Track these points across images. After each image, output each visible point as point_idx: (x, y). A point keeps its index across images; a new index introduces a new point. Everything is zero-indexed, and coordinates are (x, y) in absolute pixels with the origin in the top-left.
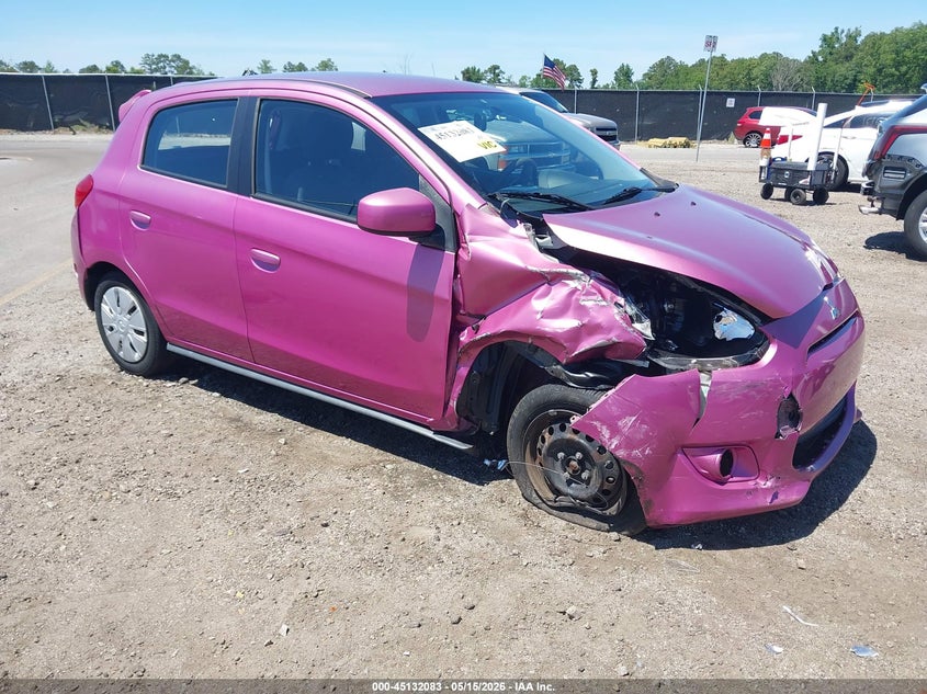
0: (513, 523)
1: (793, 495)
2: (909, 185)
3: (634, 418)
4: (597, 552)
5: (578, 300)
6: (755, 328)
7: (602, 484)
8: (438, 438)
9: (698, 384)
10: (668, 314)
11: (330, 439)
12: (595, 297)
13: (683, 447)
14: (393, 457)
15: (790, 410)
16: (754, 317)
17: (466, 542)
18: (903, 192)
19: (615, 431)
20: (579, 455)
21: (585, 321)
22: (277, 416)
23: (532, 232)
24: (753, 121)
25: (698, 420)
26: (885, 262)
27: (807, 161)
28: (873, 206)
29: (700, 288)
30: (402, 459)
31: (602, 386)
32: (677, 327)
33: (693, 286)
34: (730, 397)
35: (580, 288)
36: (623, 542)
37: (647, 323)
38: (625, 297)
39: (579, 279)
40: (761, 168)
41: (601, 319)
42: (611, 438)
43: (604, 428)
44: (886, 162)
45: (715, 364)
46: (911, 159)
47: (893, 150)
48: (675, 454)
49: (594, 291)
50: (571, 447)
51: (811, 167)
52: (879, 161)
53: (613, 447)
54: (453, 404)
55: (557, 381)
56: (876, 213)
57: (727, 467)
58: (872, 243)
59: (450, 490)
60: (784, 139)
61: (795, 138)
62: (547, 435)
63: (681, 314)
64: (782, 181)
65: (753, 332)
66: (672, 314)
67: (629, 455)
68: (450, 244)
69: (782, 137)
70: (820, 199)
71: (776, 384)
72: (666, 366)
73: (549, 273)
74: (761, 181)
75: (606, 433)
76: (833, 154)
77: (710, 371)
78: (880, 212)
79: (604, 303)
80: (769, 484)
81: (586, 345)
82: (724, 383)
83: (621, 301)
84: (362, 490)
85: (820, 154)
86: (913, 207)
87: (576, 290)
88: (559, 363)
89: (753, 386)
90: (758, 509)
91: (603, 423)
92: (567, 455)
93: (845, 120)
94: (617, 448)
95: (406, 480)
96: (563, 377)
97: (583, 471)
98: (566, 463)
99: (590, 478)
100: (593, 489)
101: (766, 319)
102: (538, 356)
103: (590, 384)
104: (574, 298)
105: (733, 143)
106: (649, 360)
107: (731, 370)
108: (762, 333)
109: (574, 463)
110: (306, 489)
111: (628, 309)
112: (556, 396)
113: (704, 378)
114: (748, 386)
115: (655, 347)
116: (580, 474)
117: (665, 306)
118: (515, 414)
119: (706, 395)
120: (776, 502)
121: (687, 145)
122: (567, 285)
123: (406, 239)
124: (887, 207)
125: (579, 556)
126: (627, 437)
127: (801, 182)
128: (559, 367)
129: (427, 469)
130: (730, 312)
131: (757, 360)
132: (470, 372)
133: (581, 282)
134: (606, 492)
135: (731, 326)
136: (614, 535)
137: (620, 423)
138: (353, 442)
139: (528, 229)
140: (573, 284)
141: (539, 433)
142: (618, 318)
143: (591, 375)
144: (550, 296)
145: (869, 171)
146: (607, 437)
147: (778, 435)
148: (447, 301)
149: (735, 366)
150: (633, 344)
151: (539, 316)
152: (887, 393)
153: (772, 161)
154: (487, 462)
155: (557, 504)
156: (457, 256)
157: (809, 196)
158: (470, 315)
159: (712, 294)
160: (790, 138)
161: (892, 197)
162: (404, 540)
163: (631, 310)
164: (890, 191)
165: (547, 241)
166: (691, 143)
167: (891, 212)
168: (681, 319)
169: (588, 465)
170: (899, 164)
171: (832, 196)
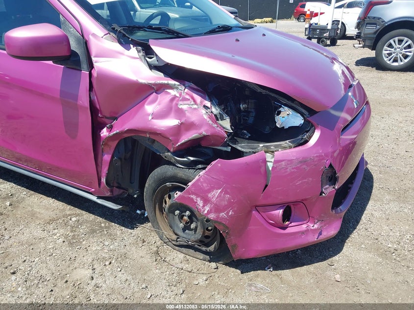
0: (148, 260)
1: (331, 231)
2: (379, 31)
3: (220, 190)
4: (201, 280)
5: (177, 105)
6: (305, 119)
7: (204, 232)
8: (100, 201)
9: (265, 161)
10: (243, 112)
11: (42, 199)
12: (189, 102)
13: (256, 206)
14: (78, 211)
15: (329, 175)
16: (304, 111)
17: (112, 279)
18: (375, 36)
19: (206, 201)
20: (188, 213)
21: (183, 121)
22: (13, 184)
23: (141, 54)
24: (302, 9)
25: (266, 186)
26: (366, 72)
27: (327, 24)
28: (360, 44)
29: (264, 92)
30: (84, 212)
31: (200, 166)
32: (251, 120)
33: (259, 90)
34: (288, 170)
35: (178, 95)
36: (220, 269)
37: (228, 120)
38: (211, 101)
39: (177, 88)
40: (306, 28)
41: (193, 118)
42: (204, 206)
43: (199, 199)
44: (367, 20)
45: (276, 146)
46: (379, 18)
47: (371, 14)
48: (251, 211)
49: (188, 97)
50: (182, 208)
51: (329, 27)
52: (364, 20)
53: (206, 212)
54: (104, 180)
55: (169, 163)
56: (362, 47)
57: (287, 216)
58: (359, 63)
59: (111, 235)
60: (316, 15)
61: (321, 14)
62: (167, 199)
63: (253, 110)
64: (316, 34)
65: (303, 121)
66: (247, 111)
67: (218, 217)
68: (84, 66)
69: (315, 13)
70: (333, 43)
71: (321, 158)
72: (243, 150)
73: (155, 84)
74: (306, 35)
75: (200, 203)
76: (339, 21)
77: (273, 152)
78: (363, 47)
79: (195, 106)
80: (316, 226)
81: (185, 138)
82: (283, 161)
83: (208, 104)
84: (50, 239)
85: (333, 21)
86: (380, 43)
87: (175, 97)
88: (169, 151)
89: (304, 161)
90: (309, 243)
91: (198, 196)
92: (182, 212)
93: (345, 4)
94: (209, 212)
95: (83, 229)
96: (173, 161)
97: (192, 223)
98: (181, 217)
99: (196, 228)
100: (199, 235)
101: (312, 112)
102: (155, 147)
103: (191, 165)
104: (174, 103)
105: (293, 20)
106: (230, 146)
107: (288, 151)
108: (309, 122)
109: (186, 218)
110: (11, 242)
111: (214, 110)
112: (170, 173)
113: (269, 157)
114: (301, 162)
115: (234, 136)
116: (190, 225)
117: (241, 106)
118: (147, 185)
119: (270, 169)
120: (321, 237)
121: (272, 22)
122: (169, 93)
123: (51, 62)
124: (367, 44)
125: (189, 285)
126: (216, 205)
127: (324, 35)
128: (169, 154)
129: (99, 219)
130: (286, 108)
131: (306, 142)
132: (113, 157)
133: (178, 91)
134: (207, 237)
135: (288, 118)
136: (213, 265)
137: (210, 195)
138: (56, 201)
139: (139, 52)
140: (173, 92)
141: (162, 198)
142: (205, 117)
143: (192, 159)
144: (157, 102)
145: (359, 26)
146: (201, 205)
147: (322, 193)
148: (86, 108)
149: (290, 147)
150: (218, 136)
151: (150, 118)
152: (376, 145)
153: (311, 25)
154: (138, 212)
155: (178, 243)
156: (90, 75)
157: (328, 42)
158: (107, 118)
159: (273, 95)
160: (319, 14)
161: (370, 39)
162: (67, 281)
163: (215, 110)
164: (369, 36)
165: (153, 61)
166: (274, 21)
167: (369, 47)
168: (254, 114)
169: (194, 219)
170: (373, 21)
171: (339, 42)
